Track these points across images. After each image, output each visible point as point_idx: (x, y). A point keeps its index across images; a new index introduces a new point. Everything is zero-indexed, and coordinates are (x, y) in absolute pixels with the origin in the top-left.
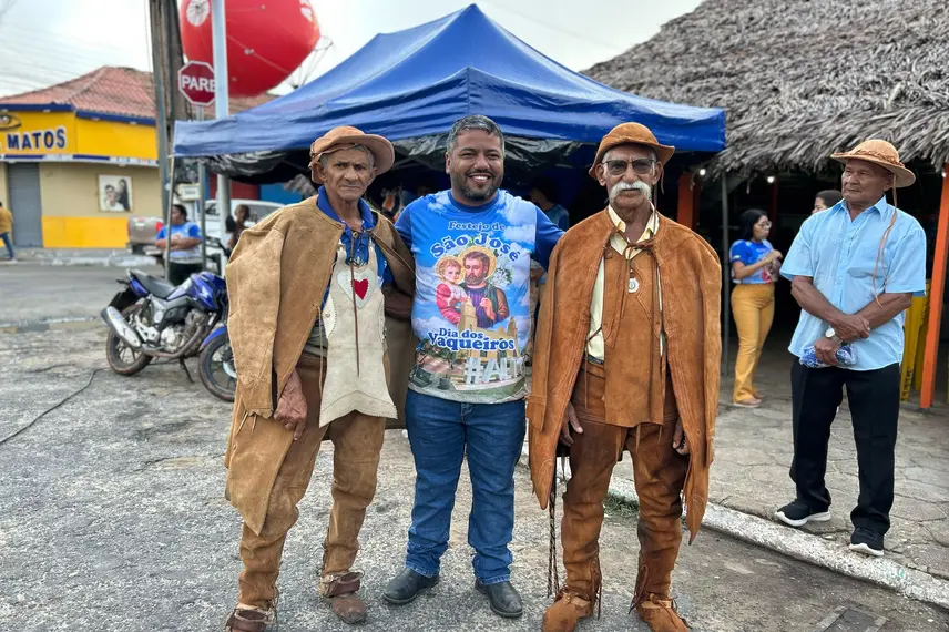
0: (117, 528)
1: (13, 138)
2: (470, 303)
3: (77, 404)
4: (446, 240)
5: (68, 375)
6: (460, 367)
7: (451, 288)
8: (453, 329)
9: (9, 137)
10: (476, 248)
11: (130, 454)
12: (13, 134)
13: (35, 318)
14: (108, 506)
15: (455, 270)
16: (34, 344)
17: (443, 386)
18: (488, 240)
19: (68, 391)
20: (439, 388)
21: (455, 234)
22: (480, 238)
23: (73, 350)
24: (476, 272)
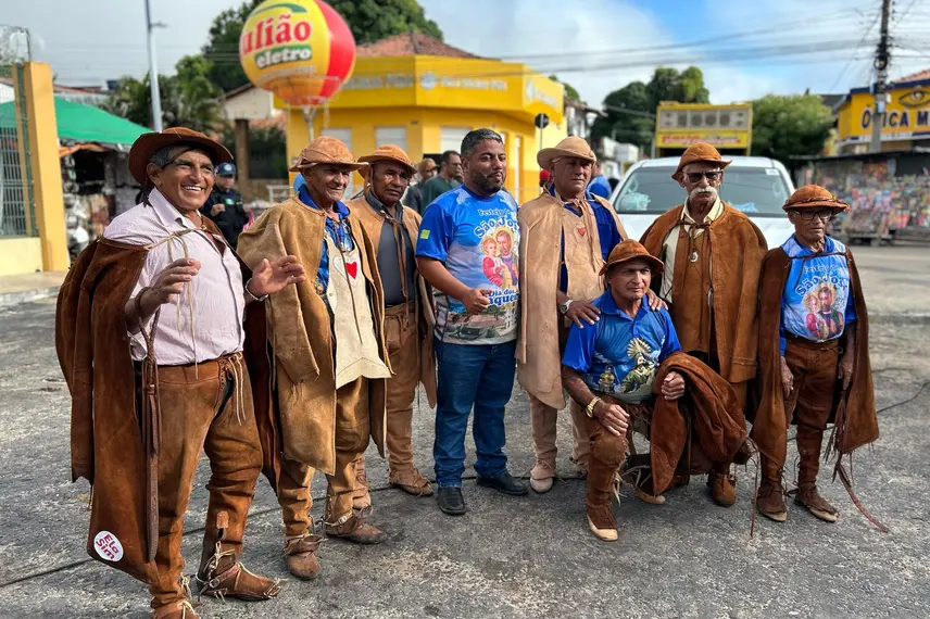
0: (860, 579)
1: (923, 114)
2: (507, 269)
3: (890, 419)
4: (483, 223)
5: (899, 381)
6: (502, 318)
7: (494, 260)
8: (499, 290)
9: (919, 113)
10: (501, 228)
11: (916, 496)
12: (923, 110)
13: (897, 309)
14: (866, 549)
15: (492, 245)
16: (883, 339)
17: (490, 336)
18: (506, 221)
19: (889, 401)
20: (487, 337)
21: (486, 218)
22: (501, 220)
23: (918, 354)
24: (505, 245)
